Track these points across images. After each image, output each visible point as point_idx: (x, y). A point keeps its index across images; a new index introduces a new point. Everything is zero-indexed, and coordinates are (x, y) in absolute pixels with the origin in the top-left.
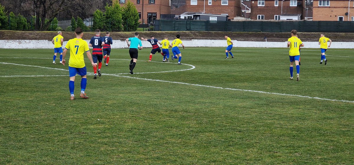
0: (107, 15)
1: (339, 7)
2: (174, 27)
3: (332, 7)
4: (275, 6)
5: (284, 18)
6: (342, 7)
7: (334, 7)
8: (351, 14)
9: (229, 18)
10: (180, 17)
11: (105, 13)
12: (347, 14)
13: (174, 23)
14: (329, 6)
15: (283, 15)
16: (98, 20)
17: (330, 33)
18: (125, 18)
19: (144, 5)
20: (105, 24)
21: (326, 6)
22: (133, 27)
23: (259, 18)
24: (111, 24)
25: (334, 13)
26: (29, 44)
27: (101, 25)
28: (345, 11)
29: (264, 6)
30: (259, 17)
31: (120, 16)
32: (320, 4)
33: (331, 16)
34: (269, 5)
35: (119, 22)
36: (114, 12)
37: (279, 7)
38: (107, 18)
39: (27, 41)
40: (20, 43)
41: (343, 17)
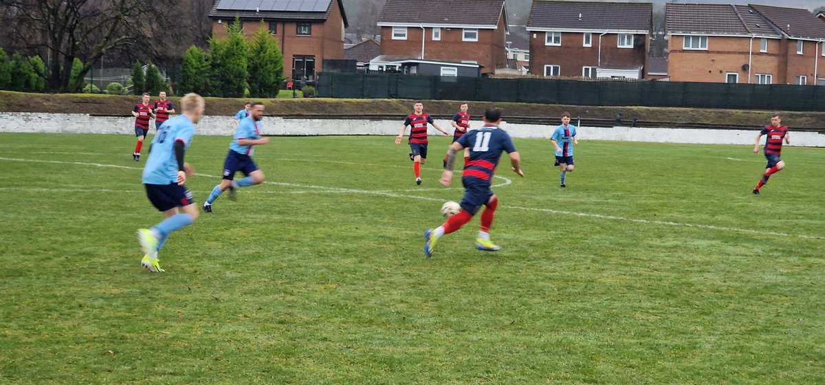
0: (214, 58)
1: (729, 53)
2: (362, 90)
3: (713, 52)
4: (585, 45)
5: (604, 74)
6: (735, 53)
7: (718, 52)
8: (754, 69)
9: (483, 71)
10: (368, 65)
11: (209, 55)
12: (745, 68)
13: (361, 79)
14: (706, 49)
15: (602, 67)
16: (194, 71)
17: (709, 110)
18: (254, 69)
19: (286, 39)
20: (208, 80)
21: (700, 49)
22: (270, 87)
23: (548, 73)
24: (222, 81)
25: (719, 66)
26: (49, 122)
27: (199, 82)
28: (741, 60)
29: (560, 45)
30: (548, 69)
31: (244, 63)
32: (687, 45)
33: (710, 72)
34: (570, 44)
35: (240, 76)
36: (230, 54)
37: (594, 48)
38: (214, 66)
39: (44, 116)
40: (28, 120)
41: (737, 74)
